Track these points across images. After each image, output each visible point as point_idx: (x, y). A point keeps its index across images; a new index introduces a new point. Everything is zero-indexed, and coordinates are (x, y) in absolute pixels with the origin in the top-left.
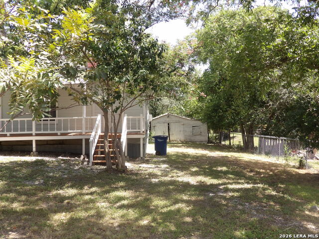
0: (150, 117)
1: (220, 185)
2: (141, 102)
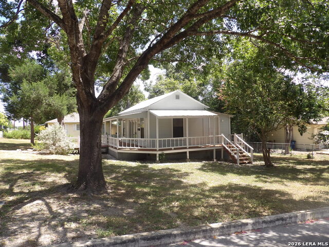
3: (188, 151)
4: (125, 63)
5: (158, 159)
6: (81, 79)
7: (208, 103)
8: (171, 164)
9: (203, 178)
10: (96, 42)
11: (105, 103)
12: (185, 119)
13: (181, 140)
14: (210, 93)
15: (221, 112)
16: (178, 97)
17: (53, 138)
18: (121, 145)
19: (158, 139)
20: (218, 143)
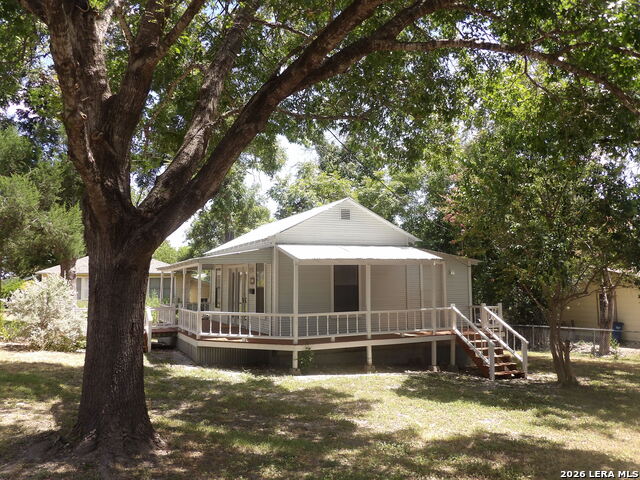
3: (369, 344)
4: (212, 123)
5: (295, 364)
6: (90, 154)
7: (417, 231)
8: (329, 377)
9: (407, 417)
10: (138, 64)
11: (156, 219)
12: (364, 267)
13: (352, 319)
14: (421, 209)
15: (449, 252)
16: (345, 215)
17: (41, 310)
18: (206, 329)
19: (296, 315)
20: (443, 325)
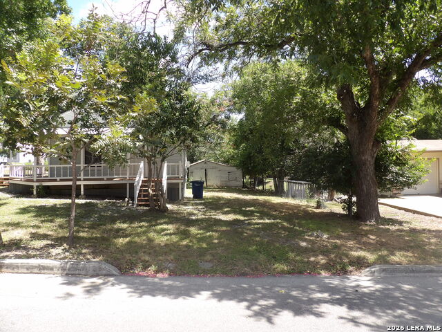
0: (188, 164)
1: (245, 220)
2: (180, 151)
3: (82, 184)
5: (35, 193)
19: (36, 167)
